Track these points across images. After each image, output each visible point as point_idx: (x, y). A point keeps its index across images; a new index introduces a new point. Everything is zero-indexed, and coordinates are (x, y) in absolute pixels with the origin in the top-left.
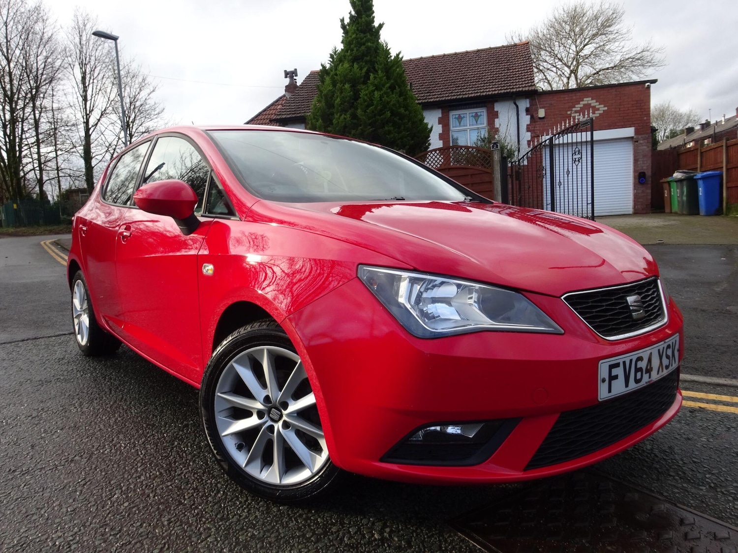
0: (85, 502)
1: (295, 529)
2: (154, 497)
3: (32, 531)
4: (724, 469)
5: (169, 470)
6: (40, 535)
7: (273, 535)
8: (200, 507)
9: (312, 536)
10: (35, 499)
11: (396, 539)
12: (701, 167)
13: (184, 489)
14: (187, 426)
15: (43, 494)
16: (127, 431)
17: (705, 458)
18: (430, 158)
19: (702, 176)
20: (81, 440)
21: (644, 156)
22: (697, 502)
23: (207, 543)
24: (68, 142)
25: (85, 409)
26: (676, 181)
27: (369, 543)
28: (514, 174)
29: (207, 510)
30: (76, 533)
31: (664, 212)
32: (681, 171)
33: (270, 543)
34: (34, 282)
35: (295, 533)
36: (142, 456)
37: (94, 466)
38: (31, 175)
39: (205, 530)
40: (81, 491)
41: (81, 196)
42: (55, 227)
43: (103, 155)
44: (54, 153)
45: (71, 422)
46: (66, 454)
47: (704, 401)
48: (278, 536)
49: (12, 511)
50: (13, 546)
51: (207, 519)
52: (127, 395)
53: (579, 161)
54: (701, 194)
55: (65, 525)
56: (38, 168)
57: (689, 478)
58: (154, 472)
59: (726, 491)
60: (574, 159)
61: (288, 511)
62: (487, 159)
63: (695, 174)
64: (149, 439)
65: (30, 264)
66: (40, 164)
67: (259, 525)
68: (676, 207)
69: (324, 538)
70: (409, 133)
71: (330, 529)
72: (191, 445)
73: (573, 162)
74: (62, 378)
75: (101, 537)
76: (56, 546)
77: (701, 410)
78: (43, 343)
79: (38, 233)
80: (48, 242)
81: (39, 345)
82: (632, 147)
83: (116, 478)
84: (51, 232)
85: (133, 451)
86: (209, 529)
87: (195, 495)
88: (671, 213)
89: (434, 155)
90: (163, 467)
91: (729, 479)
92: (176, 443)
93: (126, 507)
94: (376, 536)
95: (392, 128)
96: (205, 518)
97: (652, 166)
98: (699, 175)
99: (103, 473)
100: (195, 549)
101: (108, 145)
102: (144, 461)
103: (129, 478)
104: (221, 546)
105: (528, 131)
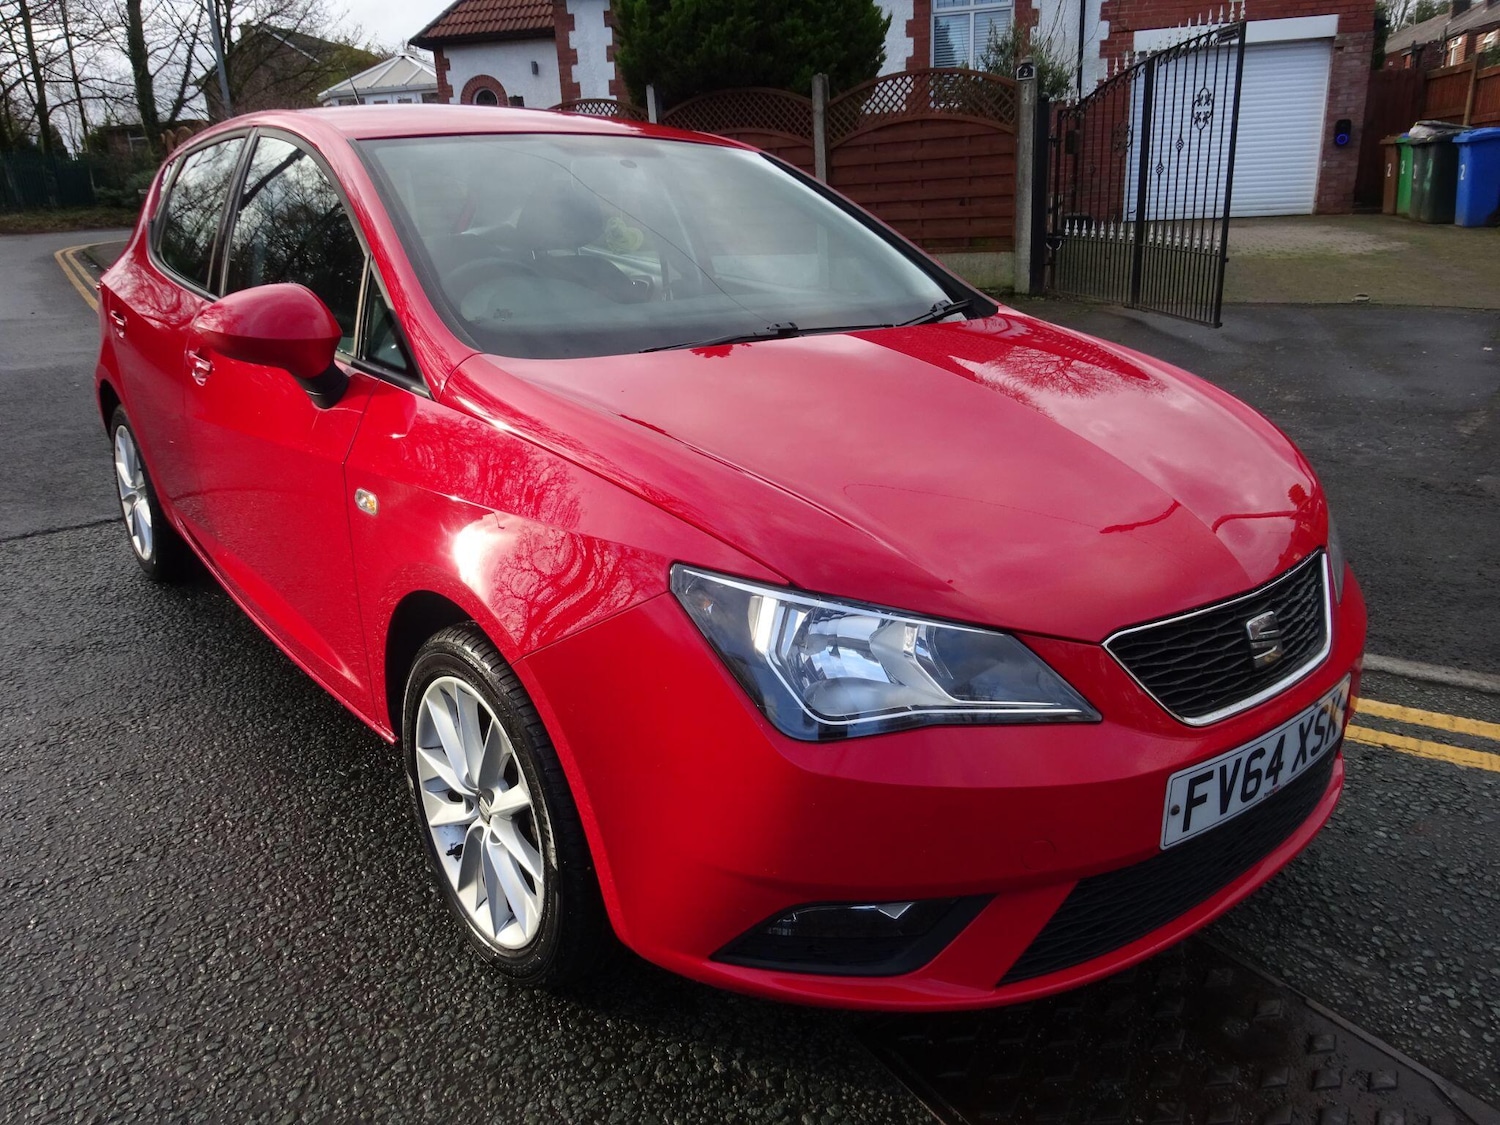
0: (156, 969)
1: (561, 1047)
2: (290, 959)
3: (54, 1038)
4: (1410, 913)
5: (322, 890)
6: (69, 1048)
7: (518, 1061)
8: (379, 986)
9: (593, 1065)
10: (57, 958)
11: (754, 1074)
12: (1473, 112)
13: (348, 938)
14: (356, 775)
15: (73, 947)
16: (238, 787)
17: (1377, 882)
18: (881, 94)
19: (1470, 138)
20: (145, 807)
21: (1352, 84)
22: (1347, 994)
23: (390, 1077)
24: (92, 16)
25: (152, 727)
26: (1414, 146)
27: (703, 1083)
28: (1063, 137)
29: (392, 994)
30: (139, 1045)
31: (1380, 212)
32: (1427, 122)
33: (512, 1080)
34: (42, 370)
35: (562, 1055)
36: (266, 851)
37: (172, 876)
38: (19, 93)
39: (387, 1043)
40: (148, 939)
41: (134, 143)
42: (84, 213)
43: (172, 47)
44: (64, 41)
45: (126, 760)
46: (117, 845)
47: (1396, 729)
48: (527, 1064)
49: (14, 987)
50: (19, 1074)
51: (392, 1017)
52: (236, 691)
53: (1205, 119)
54: (1462, 178)
55: (118, 1024)
56: (31, 77)
57: (1339, 935)
58: (291, 894)
59: (1406, 968)
60: (1196, 116)
61: (550, 1000)
62: (1006, 102)
63: (1457, 132)
64: (281, 809)
65: (34, 317)
66: (36, 66)
67: (491, 1036)
68: (1406, 204)
69: (617, 1071)
70: (837, 32)
71: (628, 1048)
72: (364, 827)
73: (1194, 120)
74: (106, 641)
75: (186, 1056)
76: (101, 1076)
77: (1388, 752)
78: (65, 544)
79: (50, 227)
80: (70, 251)
81: (57, 550)
82: (1328, 63)
83: (216, 907)
84: (76, 226)
85: (249, 838)
86: (396, 1041)
87: (369, 954)
88: (1395, 214)
89: (890, 88)
90: (308, 881)
91: (1417, 938)
92: (335, 821)
93: (235, 982)
94: (717, 1068)
95: (800, 22)
96: (388, 1015)
97: (1366, 108)
98: (1464, 136)
99: (191, 896)
100: (367, 1092)
101: (178, 23)
102: (270, 867)
103: (242, 907)
104: (417, 1084)
105: (1103, 18)
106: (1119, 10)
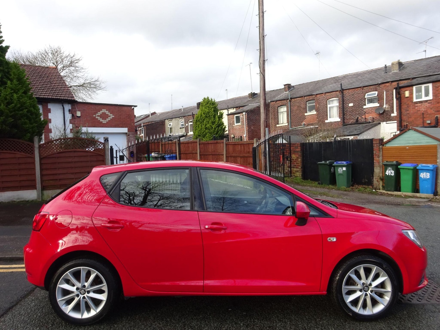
12: (162, 151)
19: (168, 156)
26: (153, 158)
28: (118, 157)
32: (155, 153)
82: (126, 138)
97: (136, 149)
105: (70, 123)
106: (74, 122)
